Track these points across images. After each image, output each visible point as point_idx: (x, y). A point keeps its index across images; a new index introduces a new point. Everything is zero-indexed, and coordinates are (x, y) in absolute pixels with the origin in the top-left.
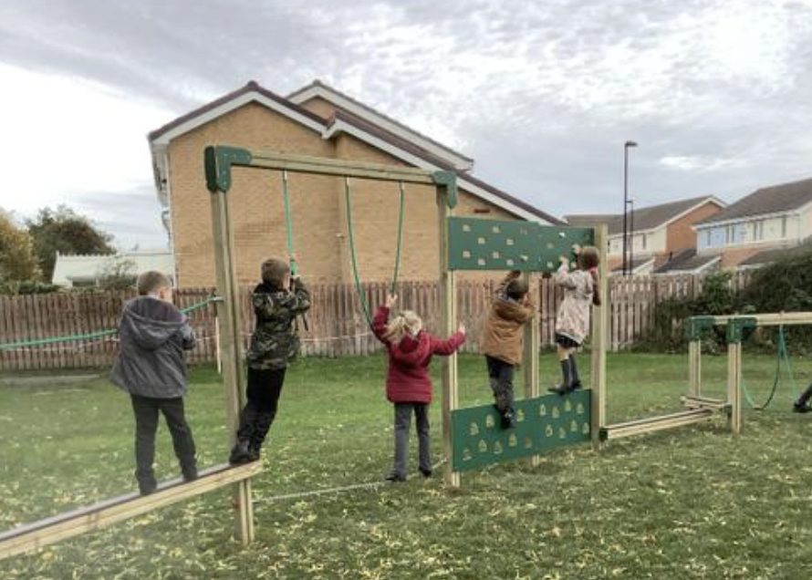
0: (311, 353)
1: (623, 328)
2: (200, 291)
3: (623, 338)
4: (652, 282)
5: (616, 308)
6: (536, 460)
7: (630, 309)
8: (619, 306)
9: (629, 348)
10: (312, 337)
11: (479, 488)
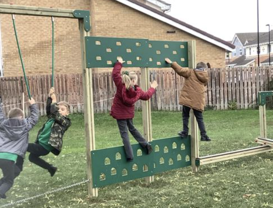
0: (75, 112)
1: (250, 96)
2: (10, 78)
3: (250, 101)
4: (266, 70)
5: (246, 84)
6: (151, 179)
7: (254, 85)
8: (248, 83)
9: (254, 107)
10: (77, 103)
11: (109, 198)
